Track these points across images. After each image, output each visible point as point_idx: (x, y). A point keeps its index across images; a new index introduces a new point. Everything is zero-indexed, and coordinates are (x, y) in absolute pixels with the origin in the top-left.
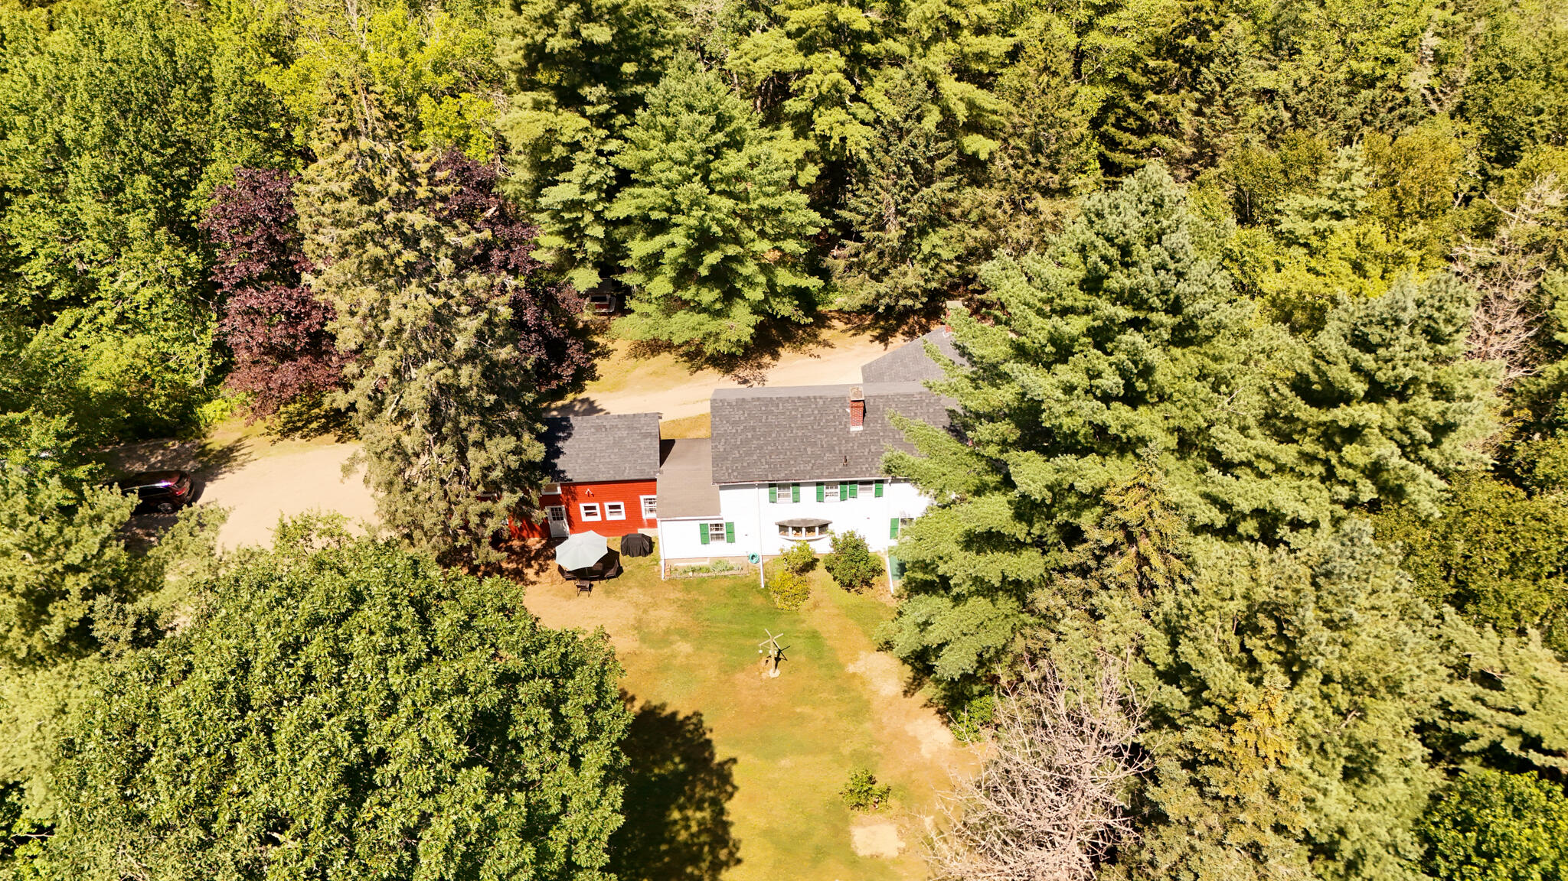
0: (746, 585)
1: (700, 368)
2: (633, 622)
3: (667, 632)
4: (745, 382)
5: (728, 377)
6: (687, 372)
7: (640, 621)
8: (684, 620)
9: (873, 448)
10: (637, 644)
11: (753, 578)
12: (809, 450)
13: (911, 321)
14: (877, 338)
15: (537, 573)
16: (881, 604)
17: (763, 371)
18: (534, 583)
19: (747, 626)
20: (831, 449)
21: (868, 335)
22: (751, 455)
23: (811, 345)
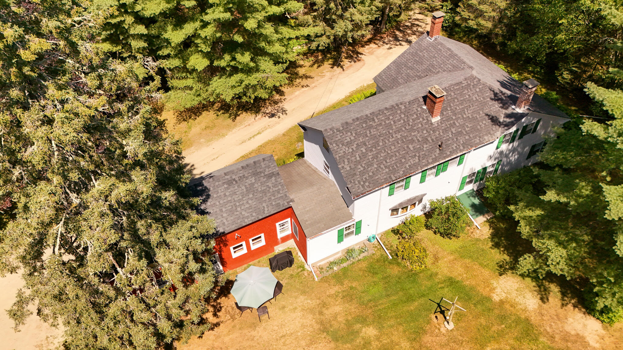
0: (378, 261)
1: (236, 115)
2: (317, 327)
3: (349, 324)
4: (273, 115)
5: (259, 116)
6: (230, 121)
7: (322, 323)
8: (353, 308)
9: (453, 130)
10: (332, 345)
11: (378, 253)
12: (410, 146)
13: (344, 50)
14: (333, 65)
15: (215, 315)
16: (478, 240)
17: (280, 104)
18: (217, 325)
19: (401, 293)
20: (425, 140)
21: (327, 65)
22: (372, 165)
23: (298, 81)
